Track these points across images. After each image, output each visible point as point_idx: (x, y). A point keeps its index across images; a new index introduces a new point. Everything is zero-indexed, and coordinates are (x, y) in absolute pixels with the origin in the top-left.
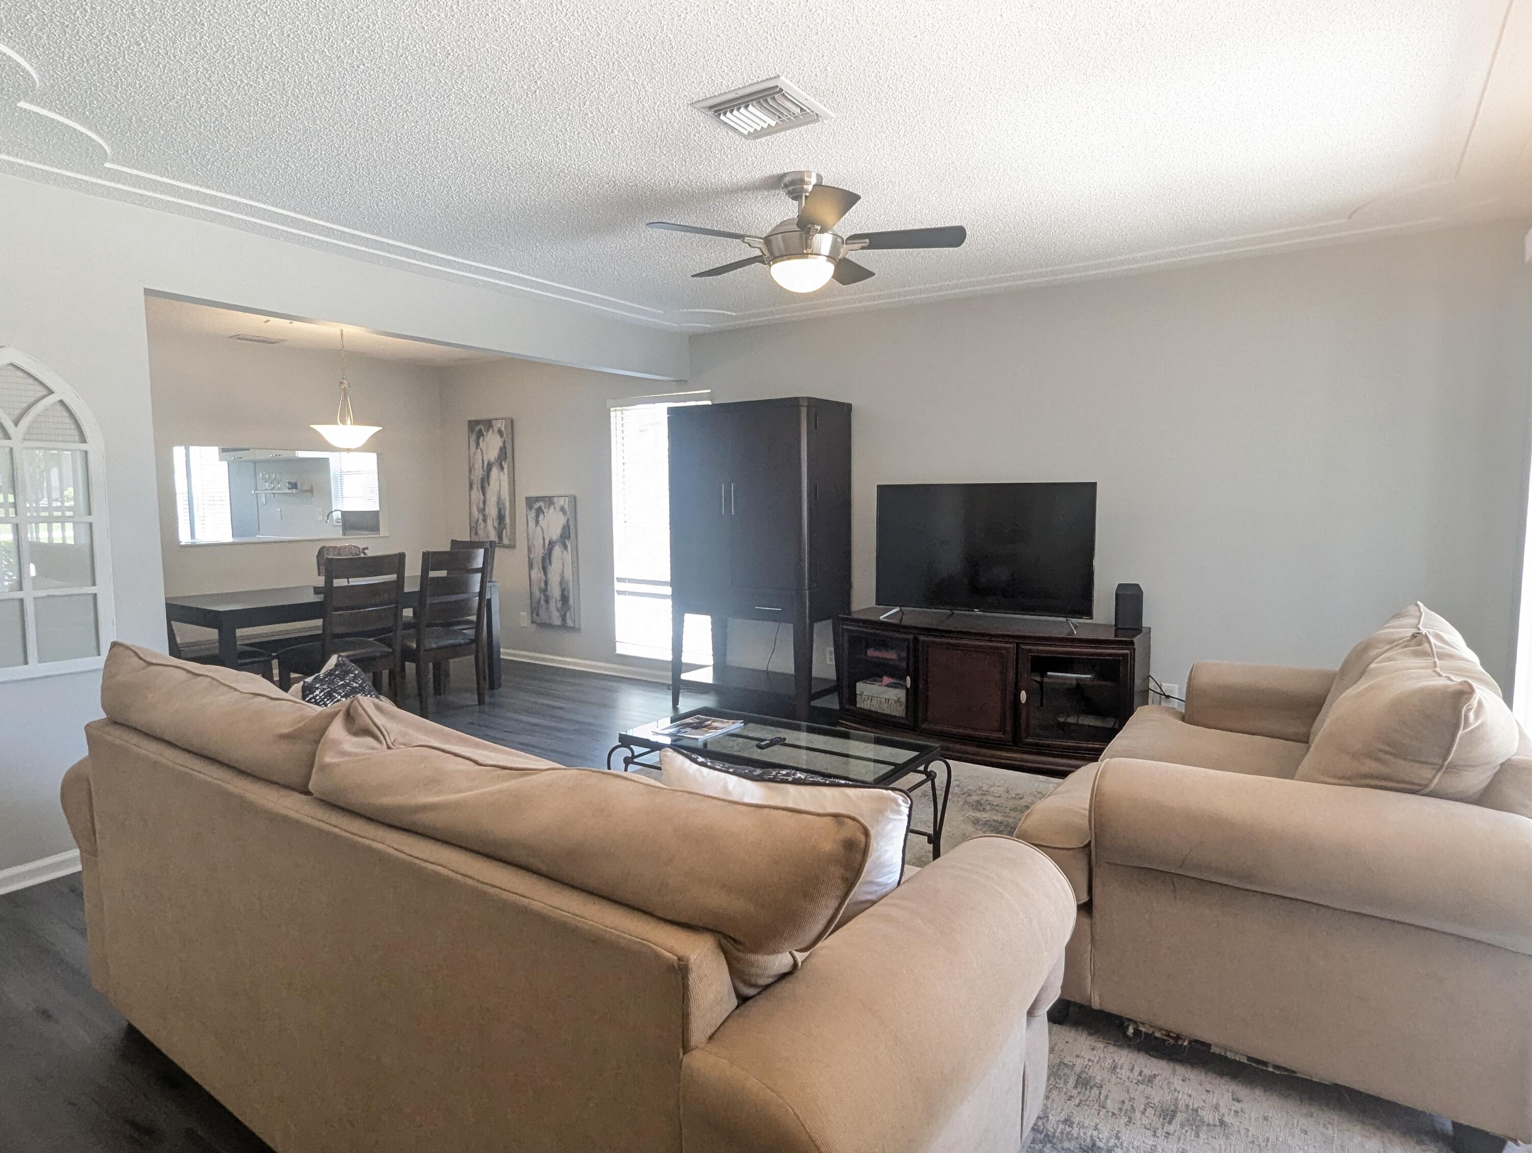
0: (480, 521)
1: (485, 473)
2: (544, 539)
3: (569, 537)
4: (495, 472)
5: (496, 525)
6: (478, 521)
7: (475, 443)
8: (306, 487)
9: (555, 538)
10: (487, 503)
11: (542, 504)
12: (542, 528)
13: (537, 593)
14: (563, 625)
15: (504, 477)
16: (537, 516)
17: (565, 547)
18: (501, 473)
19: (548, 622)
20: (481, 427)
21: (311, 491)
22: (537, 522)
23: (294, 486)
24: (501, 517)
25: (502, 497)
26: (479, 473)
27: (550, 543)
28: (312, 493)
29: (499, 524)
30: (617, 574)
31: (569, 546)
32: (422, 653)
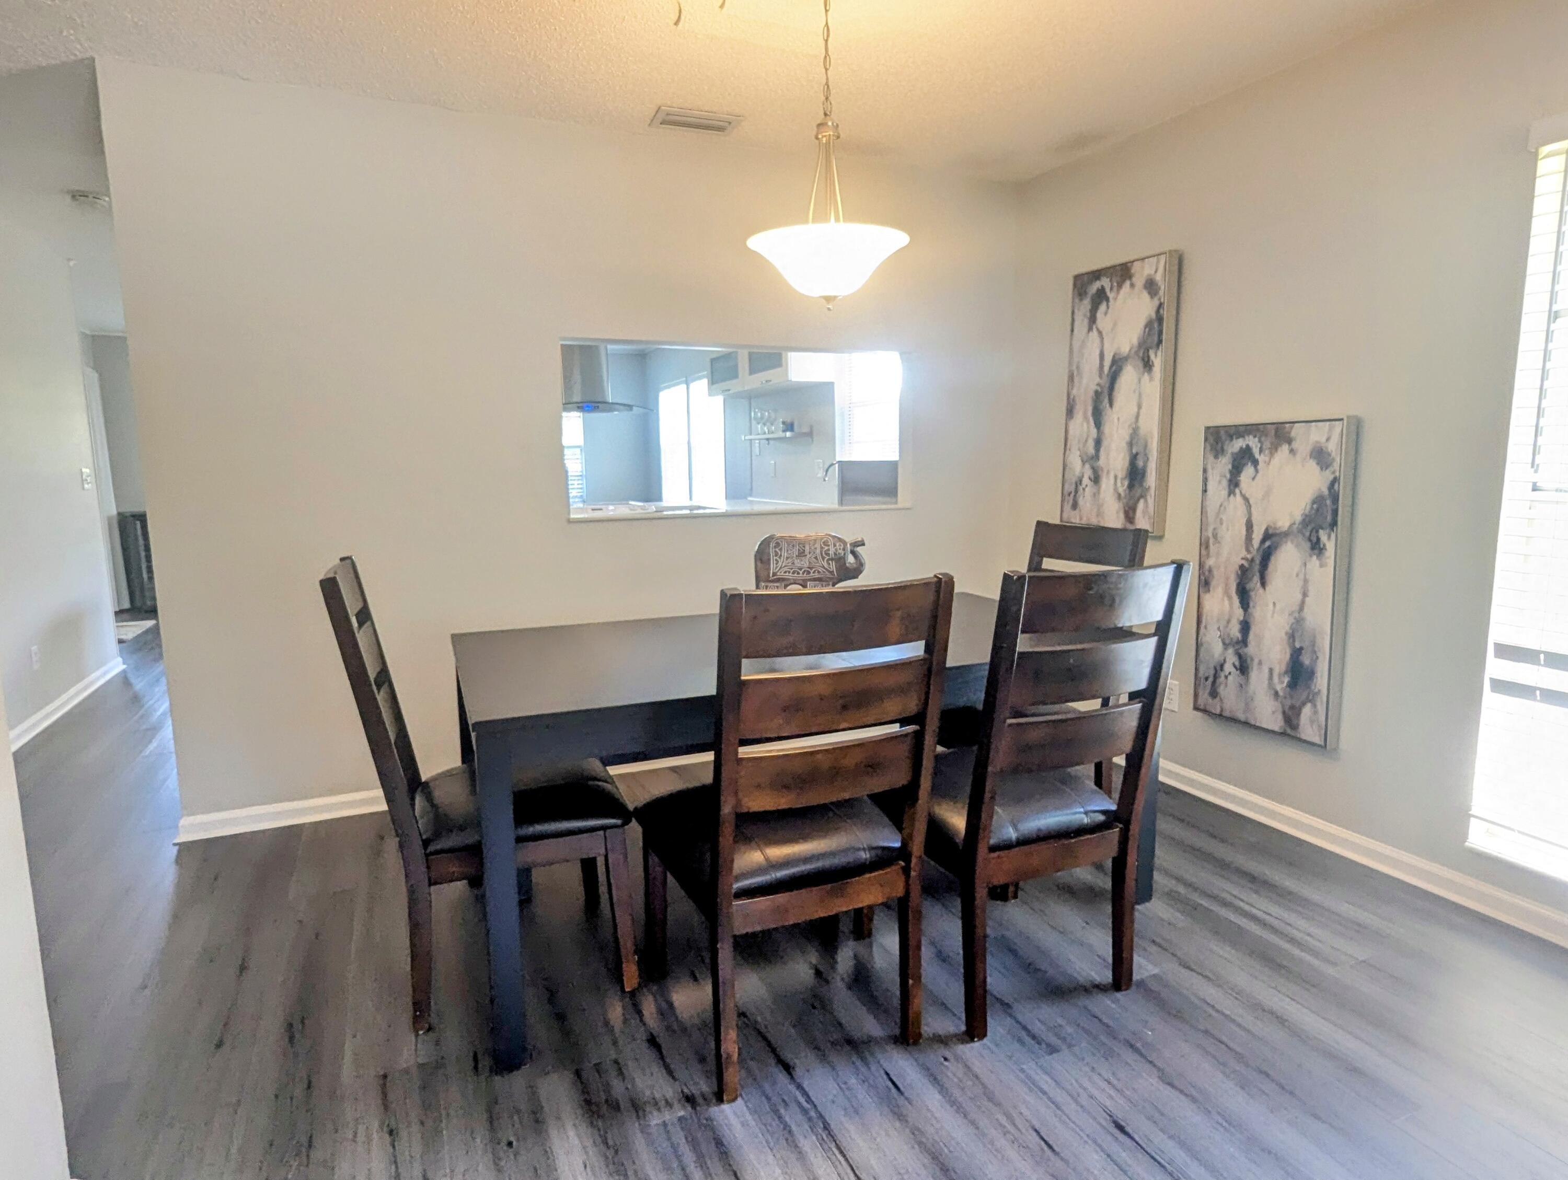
0: (1086, 481)
1: (1105, 382)
2: (1249, 526)
3: (1334, 524)
4: (1129, 375)
5: (1121, 490)
6: (1080, 481)
7: (1086, 321)
8: (805, 429)
9: (1283, 523)
10: (1105, 443)
11: (1252, 442)
12: (1246, 500)
13: (1215, 648)
14: (1283, 734)
15: (1152, 387)
16: (1236, 470)
17: (1317, 547)
18: (1146, 375)
19: (1242, 717)
20: (1105, 282)
21: (810, 434)
22: (1234, 483)
23: (789, 427)
24: (1135, 475)
25: (1142, 432)
26: (1090, 381)
27: (1267, 536)
28: (812, 438)
29: (1131, 487)
30: (1498, 633)
31: (1330, 546)
32: (982, 851)
